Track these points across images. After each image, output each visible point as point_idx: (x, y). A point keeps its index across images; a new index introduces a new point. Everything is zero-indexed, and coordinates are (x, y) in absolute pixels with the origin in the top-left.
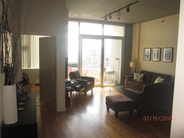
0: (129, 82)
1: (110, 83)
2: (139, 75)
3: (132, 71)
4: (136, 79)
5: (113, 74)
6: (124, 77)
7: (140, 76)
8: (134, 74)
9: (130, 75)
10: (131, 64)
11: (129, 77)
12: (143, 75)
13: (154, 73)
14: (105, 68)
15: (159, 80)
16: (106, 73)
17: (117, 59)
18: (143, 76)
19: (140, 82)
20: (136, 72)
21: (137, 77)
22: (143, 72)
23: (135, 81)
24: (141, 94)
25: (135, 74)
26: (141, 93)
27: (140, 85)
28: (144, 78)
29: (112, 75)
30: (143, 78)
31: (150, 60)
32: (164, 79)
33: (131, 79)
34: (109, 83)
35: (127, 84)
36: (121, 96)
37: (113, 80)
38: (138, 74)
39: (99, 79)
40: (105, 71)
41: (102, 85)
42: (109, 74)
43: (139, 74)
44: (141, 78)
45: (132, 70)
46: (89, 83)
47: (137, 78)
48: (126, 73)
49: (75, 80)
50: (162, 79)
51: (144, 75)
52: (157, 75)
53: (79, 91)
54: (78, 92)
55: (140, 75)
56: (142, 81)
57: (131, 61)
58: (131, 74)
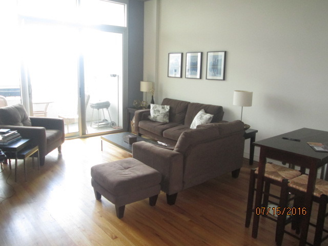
0: (141, 124)
1: (101, 128)
2: (159, 107)
3: (144, 100)
4: (155, 117)
5: (107, 108)
6: (129, 114)
7: (162, 111)
8: (149, 107)
9: (141, 108)
10: (144, 86)
11: (141, 113)
12: (168, 107)
13: (189, 103)
14: (89, 97)
15: (201, 118)
16: (93, 107)
17: (114, 76)
18: (167, 110)
19: (164, 124)
20: (153, 102)
21: (157, 112)
22: (167, 101)
23: (154, 121)
24: (174, 156)
25: (152, 106)
26: (174, 151)
27: (163, 130)
28: (171, 115)
29: (105, 109)
30: (168, 114)
31: (181, 77)
32: (212, 116)
33: (145, 116)
34: (99, 128)
35: (138, 128)
36: (127, 162)
37: (106, 120)
38: (157, 106)
39: (76, 121)
40: (87, 102)
41: (84, 133)
42: (98, 109)
43: (161, 106)
44: (165, 115)
45: (147, 99)
46: (49, 133)
47: (156, 115)
48: (134, 104)
49: (12, 129)
50: (208, 116)
51: (170, 107)
52: (197, 107)
53: (22, 157)
54: (18, 160)
55: (163, 108)
56: (168, 121)
57: (142, 80)
58: (145, 105)
